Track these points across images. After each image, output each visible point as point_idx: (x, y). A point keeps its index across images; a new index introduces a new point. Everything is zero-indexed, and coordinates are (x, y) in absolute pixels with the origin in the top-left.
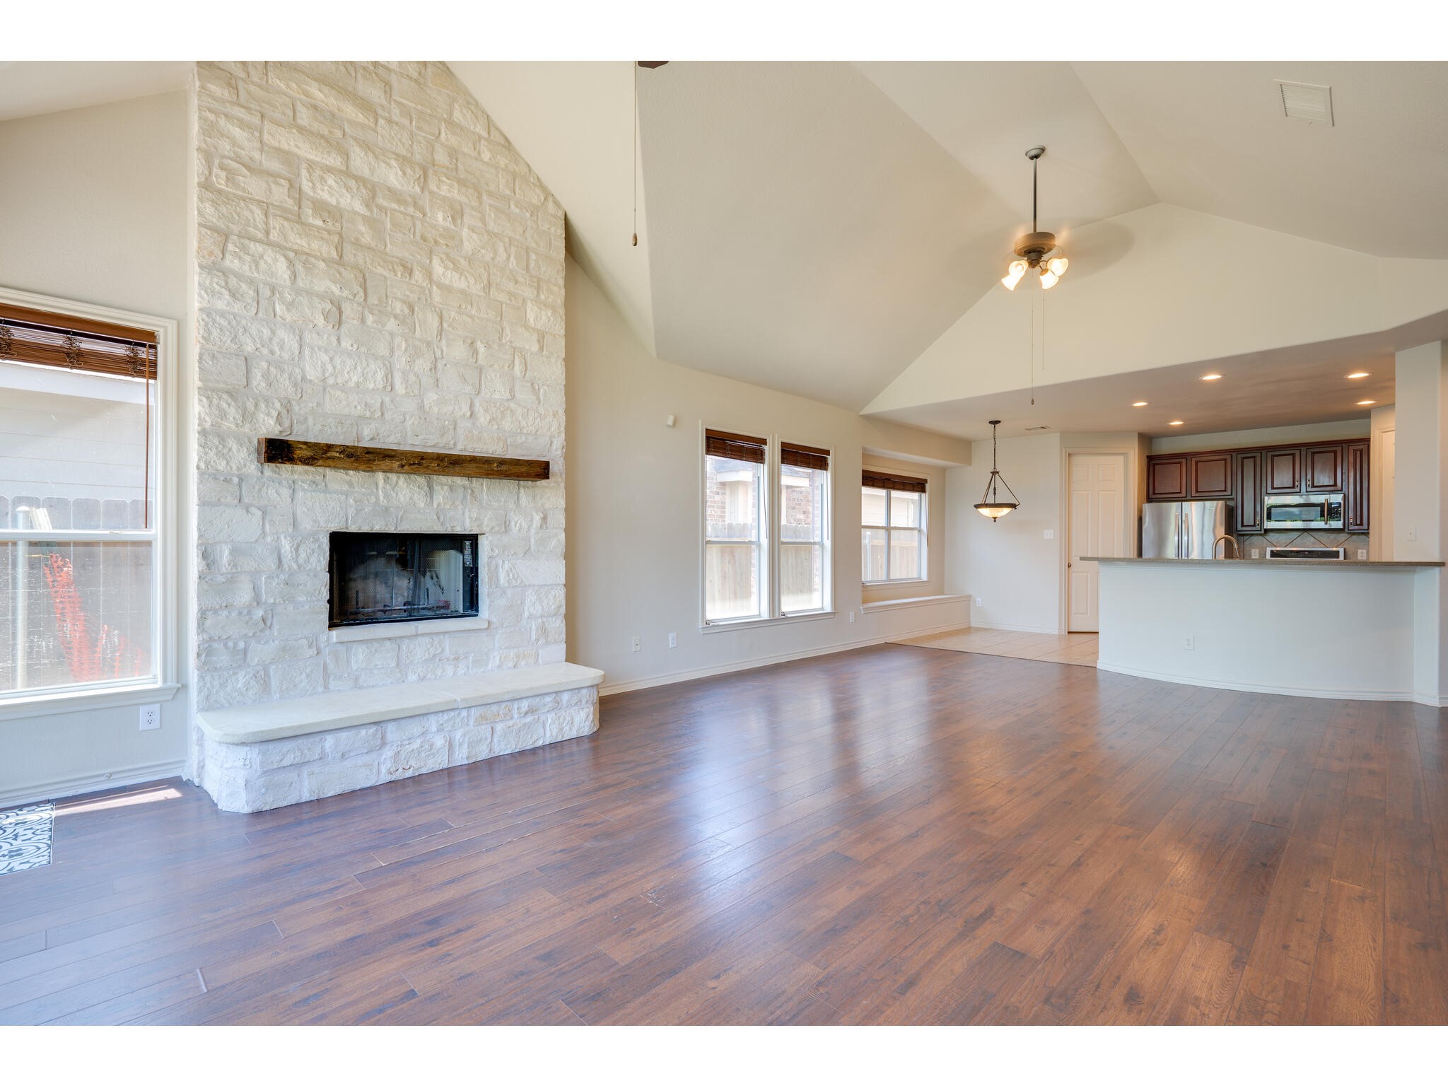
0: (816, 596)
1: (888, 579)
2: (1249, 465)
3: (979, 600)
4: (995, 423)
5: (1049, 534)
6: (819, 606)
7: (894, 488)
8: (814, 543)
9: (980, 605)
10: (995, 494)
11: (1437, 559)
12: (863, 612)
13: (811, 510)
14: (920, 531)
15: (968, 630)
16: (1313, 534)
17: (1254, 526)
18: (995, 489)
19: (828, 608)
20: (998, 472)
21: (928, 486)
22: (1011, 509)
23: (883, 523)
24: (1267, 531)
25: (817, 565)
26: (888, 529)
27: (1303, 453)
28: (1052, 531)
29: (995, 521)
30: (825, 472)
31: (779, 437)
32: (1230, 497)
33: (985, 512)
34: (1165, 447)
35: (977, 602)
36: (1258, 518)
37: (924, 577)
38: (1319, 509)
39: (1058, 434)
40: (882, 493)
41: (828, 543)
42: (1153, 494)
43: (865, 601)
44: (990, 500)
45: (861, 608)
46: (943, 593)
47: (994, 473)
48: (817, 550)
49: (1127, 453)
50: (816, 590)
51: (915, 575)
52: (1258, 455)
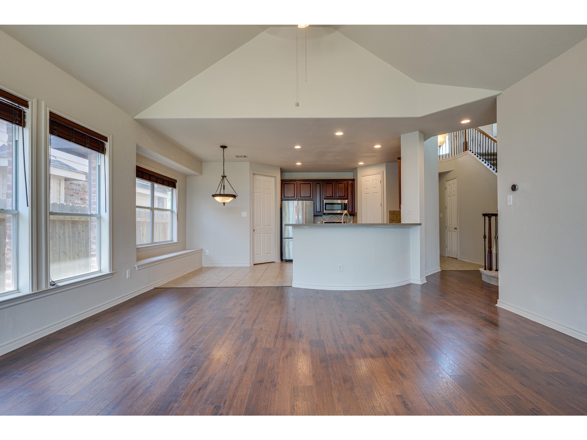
0: (94, 261)
1: (153, 242)
2: (318, 186)
3: (207, 251)
4: (224, 147)
5: (245, 214)
6: (97, 269)
7: (157, 182)
8: (91, 215)
9: (208, 254)
10: (224, 189)
11: (419, 222)
12: (137, 269)
13: (87, 198)
14: (172, 212)
15: (200, 271)
16: (337, 215)
17: (320, 212)
18: (224, 186)
19: (106, 269)
20: (226, 176)
21: (177, 184)
22: (233, 198)
23: (149, 205)
24: (324, 214)
25: (94, 233)
26: (152, 209)
27: (335, 183)
28: (246, 213)
29: (224, 205)
30: (103, 155)
31: (46, 107)
32: (312, 200)
33: (218, 199)
34: (288, 176)
35: (206, 253)
36: (321, 209)
37: (175, 240)
38: (340, 205)
39: (249, 163)
40: (148, 184)
41: (105, 215)
42: (283, 198)
43: (138, 259)
44: (222, 193)
45: (136, 266)
46: (185, 249)
47: (224, 177)
48: (94, 221)
49: (276, 177)
50: (93, 256)
51: (169, 239)
52: (321, 183)
